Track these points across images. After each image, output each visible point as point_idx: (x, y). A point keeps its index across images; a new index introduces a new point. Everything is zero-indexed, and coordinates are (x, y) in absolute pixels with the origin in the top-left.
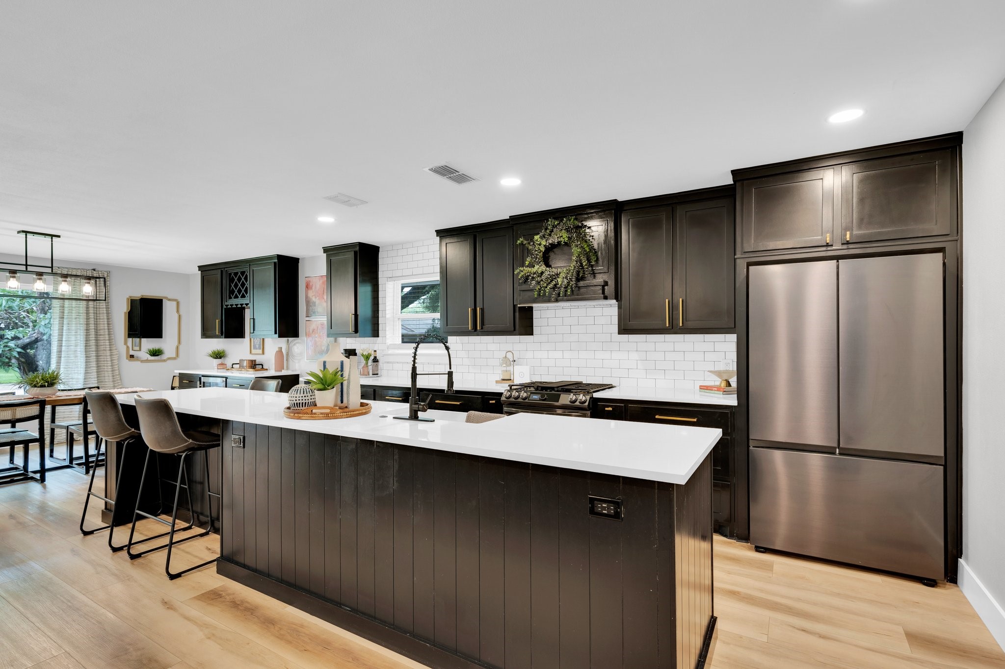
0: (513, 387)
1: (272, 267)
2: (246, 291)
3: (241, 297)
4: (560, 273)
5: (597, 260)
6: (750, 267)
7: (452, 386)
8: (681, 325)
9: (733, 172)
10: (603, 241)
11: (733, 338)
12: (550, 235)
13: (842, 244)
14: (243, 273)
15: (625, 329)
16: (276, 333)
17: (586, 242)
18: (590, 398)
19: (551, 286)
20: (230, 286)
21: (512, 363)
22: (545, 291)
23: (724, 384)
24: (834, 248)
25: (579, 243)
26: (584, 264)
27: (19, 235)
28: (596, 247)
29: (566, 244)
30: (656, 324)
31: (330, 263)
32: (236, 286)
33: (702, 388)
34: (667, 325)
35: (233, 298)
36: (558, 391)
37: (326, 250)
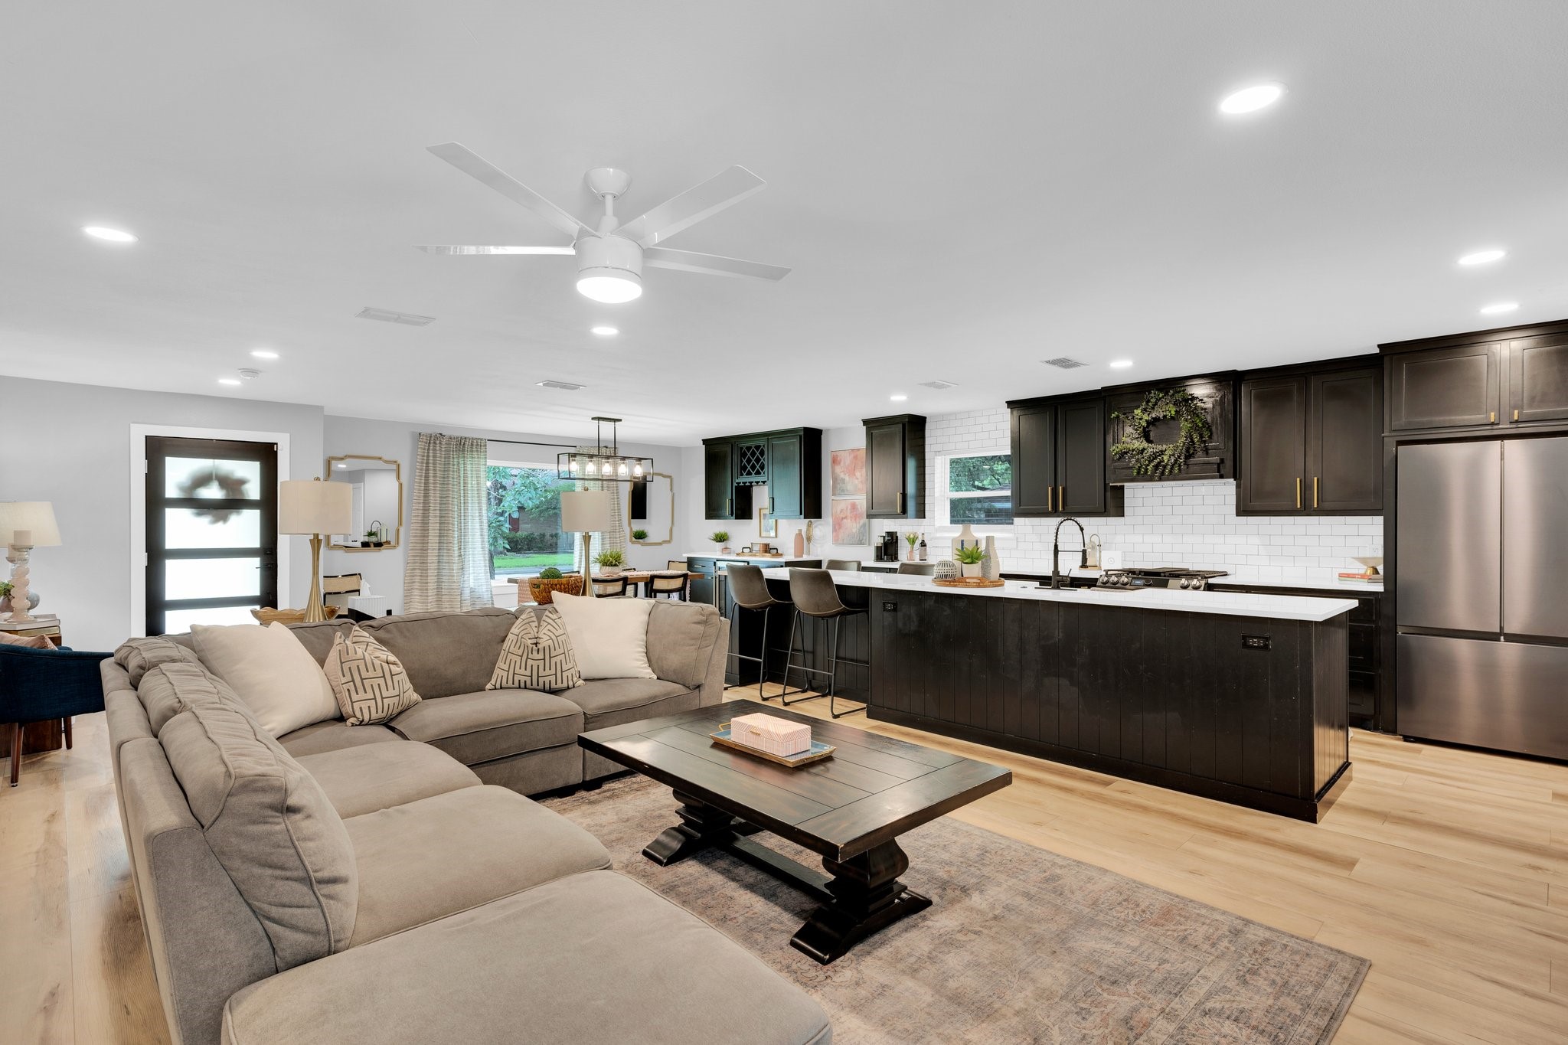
0: (1109, 573)
1: (796, 441)
2: (762, 467)
3: (755, 474)
4: (1166, 450)
5: (1210, 437)
6: (1399, 447)
7: (1086, 562)
8: (1316, 506)
9: (1379, 346)
10: (1218, 415)
11: (1380, 520)
12: (1153, 408)
13: (1511, 423)
14: (758, 447)
15: (1243, 510)
16: (801, 514)
17: (1198, 416)
18: (1205, 584)
19: (1155, 463)
20: (742, 461)
21: (1098, 548)
22: (1146, 470)
23: (1369, 572)
24: (1500, 426)
25: (1189, 417)
26: (1196, 440)
27: (594, 421)
28: (1209, 419)
29: (1172, 418)
30: (1285, 504)
31: (870, 436)
32: (749, 461)
33: (1341, 576)
34: (1299, 507)
35: (745, 474)
36: (1165, 576)
37: (866, 422)
